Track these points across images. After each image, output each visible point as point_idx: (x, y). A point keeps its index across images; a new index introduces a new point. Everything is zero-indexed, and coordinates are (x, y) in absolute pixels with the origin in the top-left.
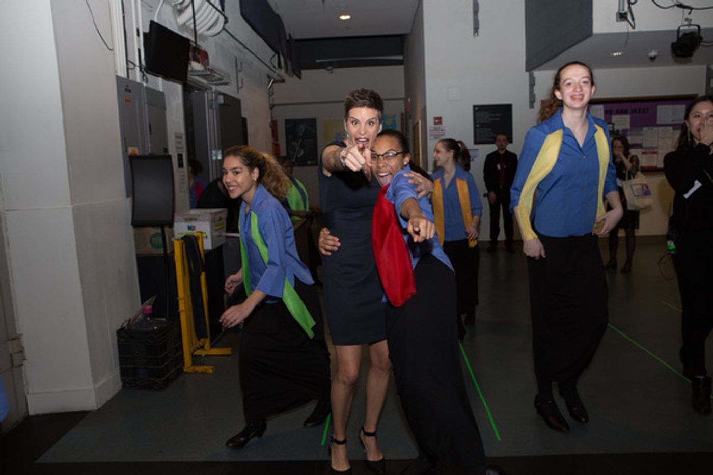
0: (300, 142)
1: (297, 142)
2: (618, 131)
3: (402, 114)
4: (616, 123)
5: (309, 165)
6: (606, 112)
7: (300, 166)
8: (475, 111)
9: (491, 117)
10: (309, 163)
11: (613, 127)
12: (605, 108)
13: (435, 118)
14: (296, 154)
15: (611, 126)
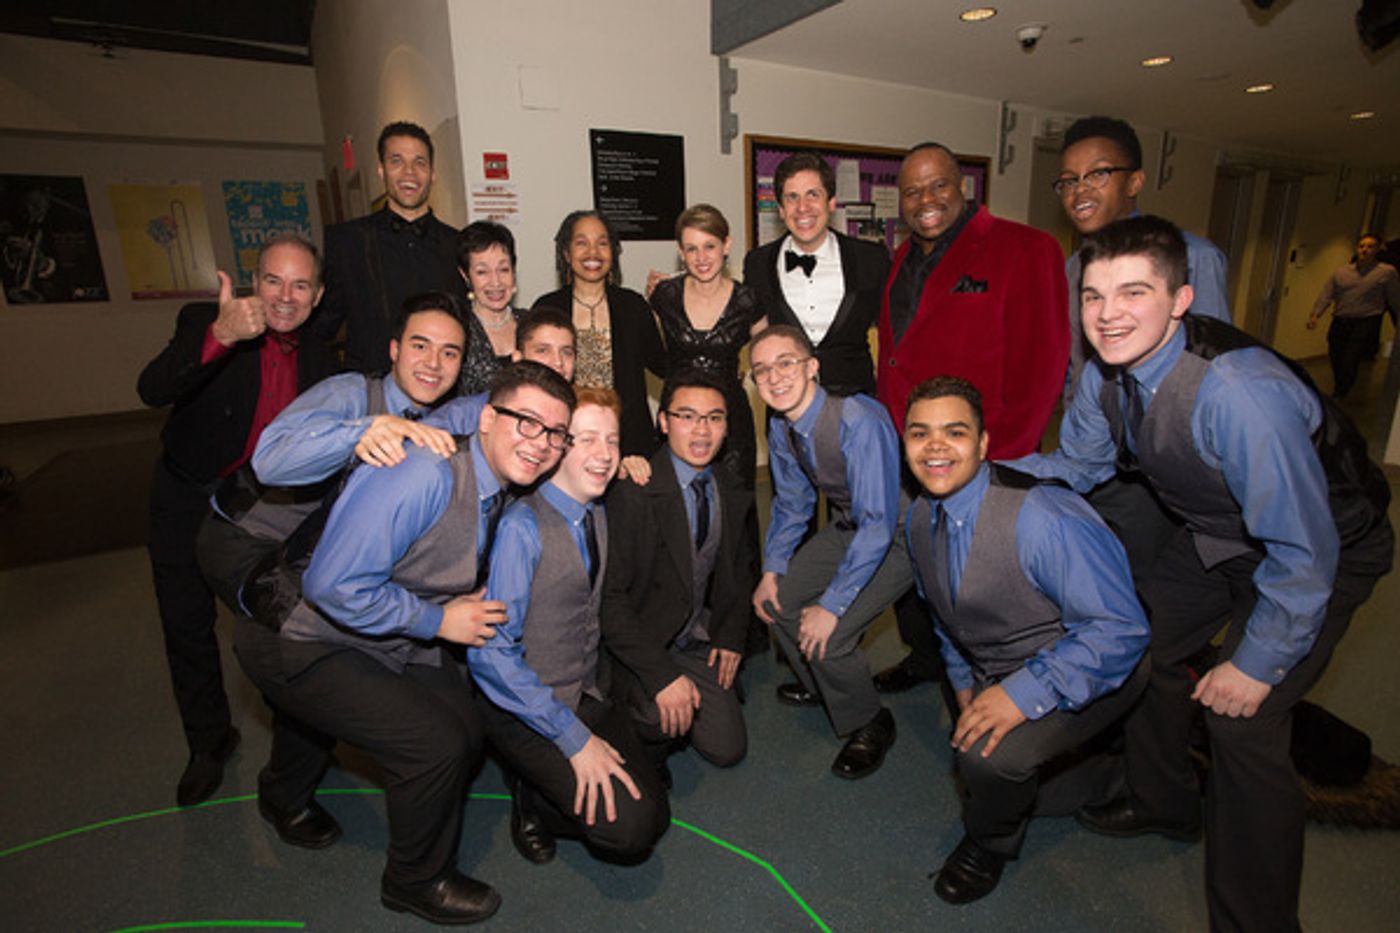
0: (39, 237)
1: (32, 238)
2: (880, 220)
3: (320, 184)
4: (878, 203)
5: (80, 299)
6: (863, 177)
7: (49, 300)
8: (594, 147)
9: (636, 167)
10: (80, 292)
11: (872, 212)
12: (861, 166)
13: (488, 157)
14: (31, 269)
15: (869, 208)
